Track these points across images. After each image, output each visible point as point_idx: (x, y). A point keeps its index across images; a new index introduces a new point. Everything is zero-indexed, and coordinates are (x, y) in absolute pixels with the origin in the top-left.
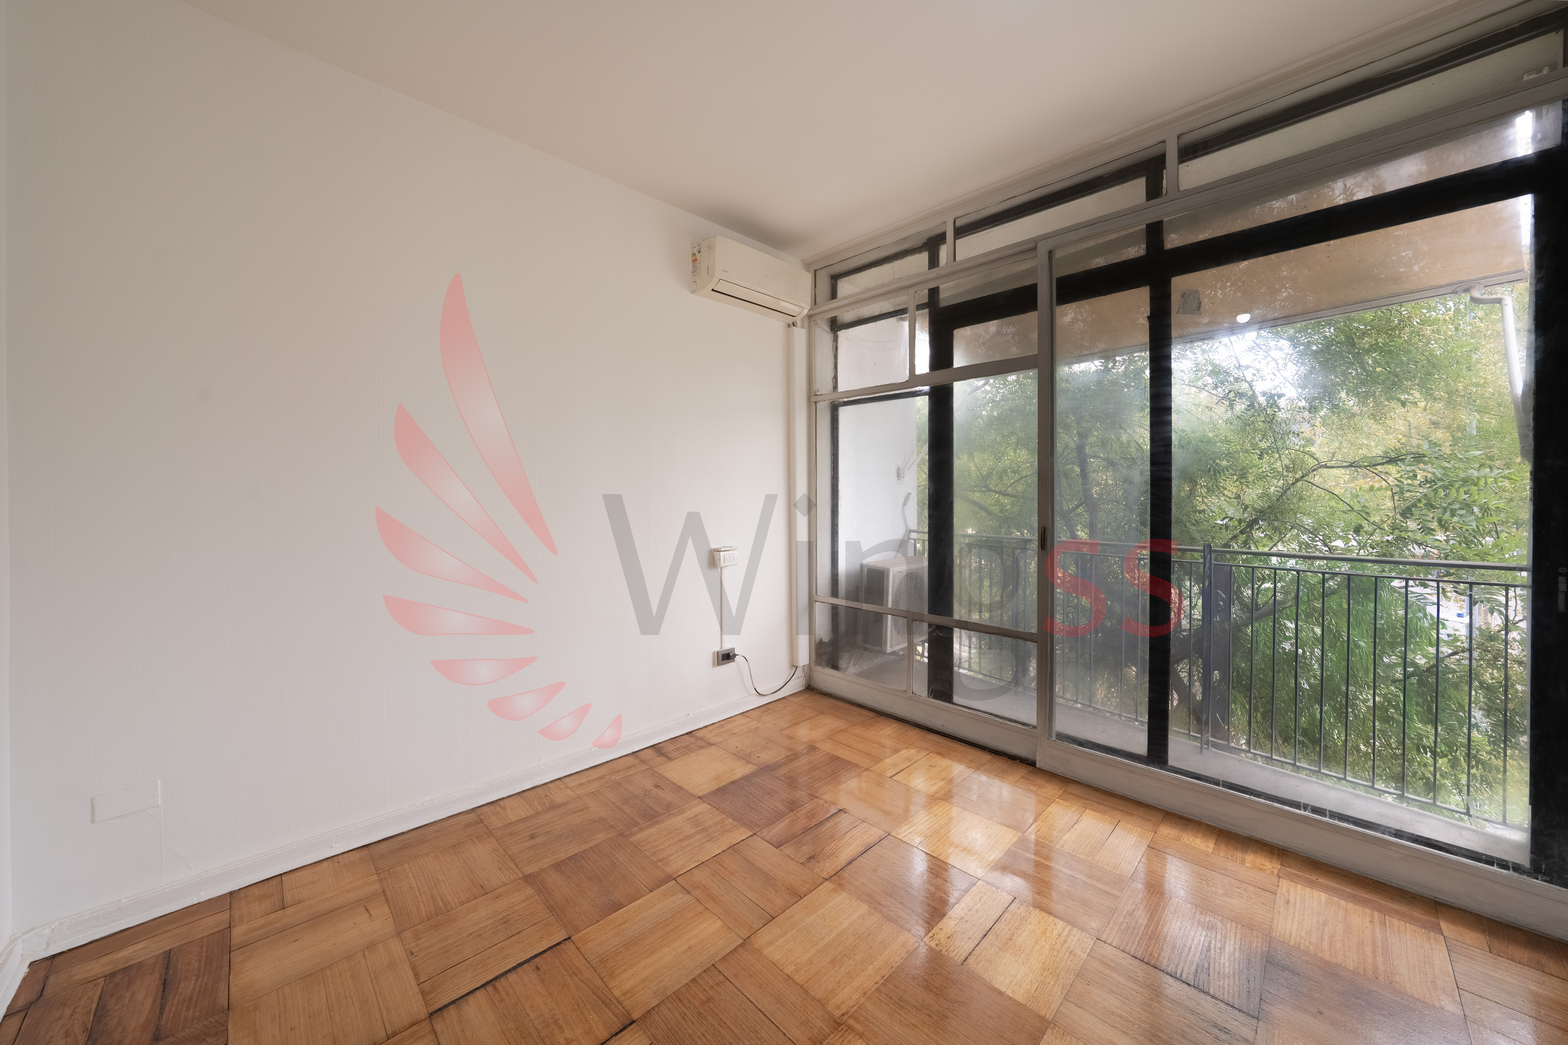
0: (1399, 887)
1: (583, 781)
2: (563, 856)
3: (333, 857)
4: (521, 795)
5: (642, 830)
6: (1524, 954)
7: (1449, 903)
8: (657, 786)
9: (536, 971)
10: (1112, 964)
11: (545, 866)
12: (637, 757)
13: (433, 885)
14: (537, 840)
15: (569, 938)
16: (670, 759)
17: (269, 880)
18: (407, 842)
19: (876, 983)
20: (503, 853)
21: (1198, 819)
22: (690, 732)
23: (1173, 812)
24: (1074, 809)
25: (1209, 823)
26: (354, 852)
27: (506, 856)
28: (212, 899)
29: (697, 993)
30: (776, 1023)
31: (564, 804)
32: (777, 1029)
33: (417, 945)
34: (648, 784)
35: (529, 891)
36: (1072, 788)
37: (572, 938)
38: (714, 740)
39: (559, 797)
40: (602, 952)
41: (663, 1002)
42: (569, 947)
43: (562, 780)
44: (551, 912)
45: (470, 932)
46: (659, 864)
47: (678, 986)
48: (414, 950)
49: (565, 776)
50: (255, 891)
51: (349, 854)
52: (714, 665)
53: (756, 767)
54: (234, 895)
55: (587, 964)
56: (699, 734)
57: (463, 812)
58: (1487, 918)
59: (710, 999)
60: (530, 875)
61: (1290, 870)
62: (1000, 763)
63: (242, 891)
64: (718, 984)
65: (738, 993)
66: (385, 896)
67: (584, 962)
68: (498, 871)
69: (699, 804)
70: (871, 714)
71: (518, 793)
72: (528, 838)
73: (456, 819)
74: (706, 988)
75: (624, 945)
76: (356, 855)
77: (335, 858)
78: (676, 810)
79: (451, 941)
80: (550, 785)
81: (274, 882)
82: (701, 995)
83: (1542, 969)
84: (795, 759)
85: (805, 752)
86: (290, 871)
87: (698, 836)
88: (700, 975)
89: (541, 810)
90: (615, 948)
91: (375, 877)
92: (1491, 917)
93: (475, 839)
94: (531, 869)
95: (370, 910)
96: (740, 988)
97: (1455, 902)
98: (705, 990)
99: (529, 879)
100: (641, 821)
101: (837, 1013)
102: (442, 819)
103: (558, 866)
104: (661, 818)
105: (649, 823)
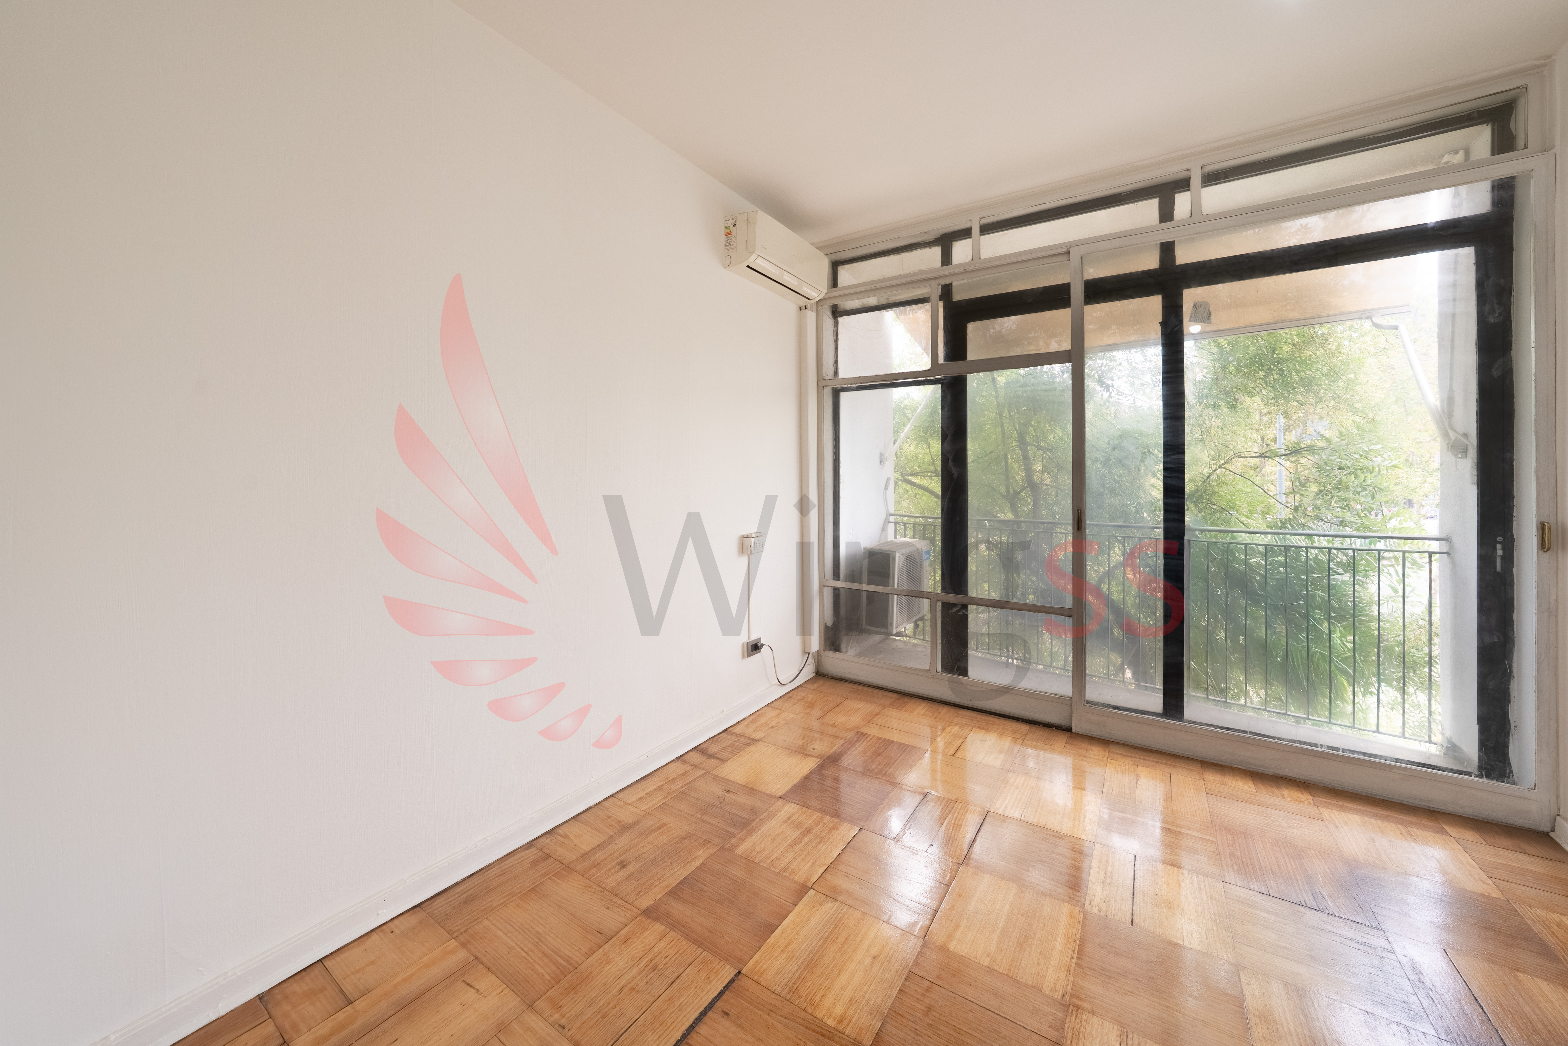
0: (1400, 802)
1: (642, 794)
2: (673, 881)
3: (380, 926)
4: (578, 818)
5: (742, 840)
6: (1506, 842)
7: (1439, 810)
8: (728, 791)
9: (726, 1017)
10: (1249, 903)
11: (659, 896)
12: (685, 762)
13: (537, 940)
14: (632, 868)
15: (739, 972)
16: (723, 761)
17: (308, 970)
18: (469, 893)
19: (1072, 958)
20: (600, 889)
21: (1228, 764)
22: (726, 730)
23: (1206, 760)
24: (1127, 767)
25: (1239, 767)
26: (405, 916)
27: (606, 892)
28: (236, 1009)
29: (913, 1003)
30: (1008, 1018)
31: (636, 823)
32: (1014, 1024)
33: (563, 1016)
34: (717, 790)
35: (659, 928)
36: (1113, 748)
37: (743, 971)
38: (757, 735)
39: (626, 815)
40: (786, 980)
41: (884, 1020)
42: (742, 981)
43: (617, 796)
44: (699, 946)
45: (618, 987)
46: (785, 874)
47: (890, 1002)
48: (563, 1022)
49: (617, 792)
50: (297, 987)
51: (400, 918)
52: (743, 657)
53: (818, 760)
54: (266, 998)
55: (778, 997)
56: (738, 730)
57: (520, 848)
58: (1468, 818)
59: (930, 1008)
60: (648, 909)
61: (1320, 799)
62: (1040, 732)
63: (276, 991)
64: (927, 990)
65: (953, 995)
66: (482, 963)
67: (773, 996)
68: (607, 910)
69: (785, 804)
70: (895, 696)
71: (574, 818)
72: (618, 867)
73: (516, 857)
74: (919, 997)
75: (805, 969)
76: (412, 920)
77: (384, 927)
78: (765, 814)
79: (602, 1002)
80: (605, 804)
81: (317, 970)
82: (918, 1006)
83: (1524, 852)
84: (852, 747)
85: (856, 739)
86: (331, 954)
87: (806, 839)
88: (903, 985)
89: (613, 834)
90: (797, 975)
91: (453, 943)
92: (1471, 817)
93: (553, 878)
94: (646, 902)
95: (473, 984)
96: (952, 990)
97: (1443, 808)
98: (918, 999)
99: (651, 913)
100: (735, 831)
101: (1058, 996)
102: (498, 860)
103: (674, 893)
104: (754, 824)
105: (745, 832)
